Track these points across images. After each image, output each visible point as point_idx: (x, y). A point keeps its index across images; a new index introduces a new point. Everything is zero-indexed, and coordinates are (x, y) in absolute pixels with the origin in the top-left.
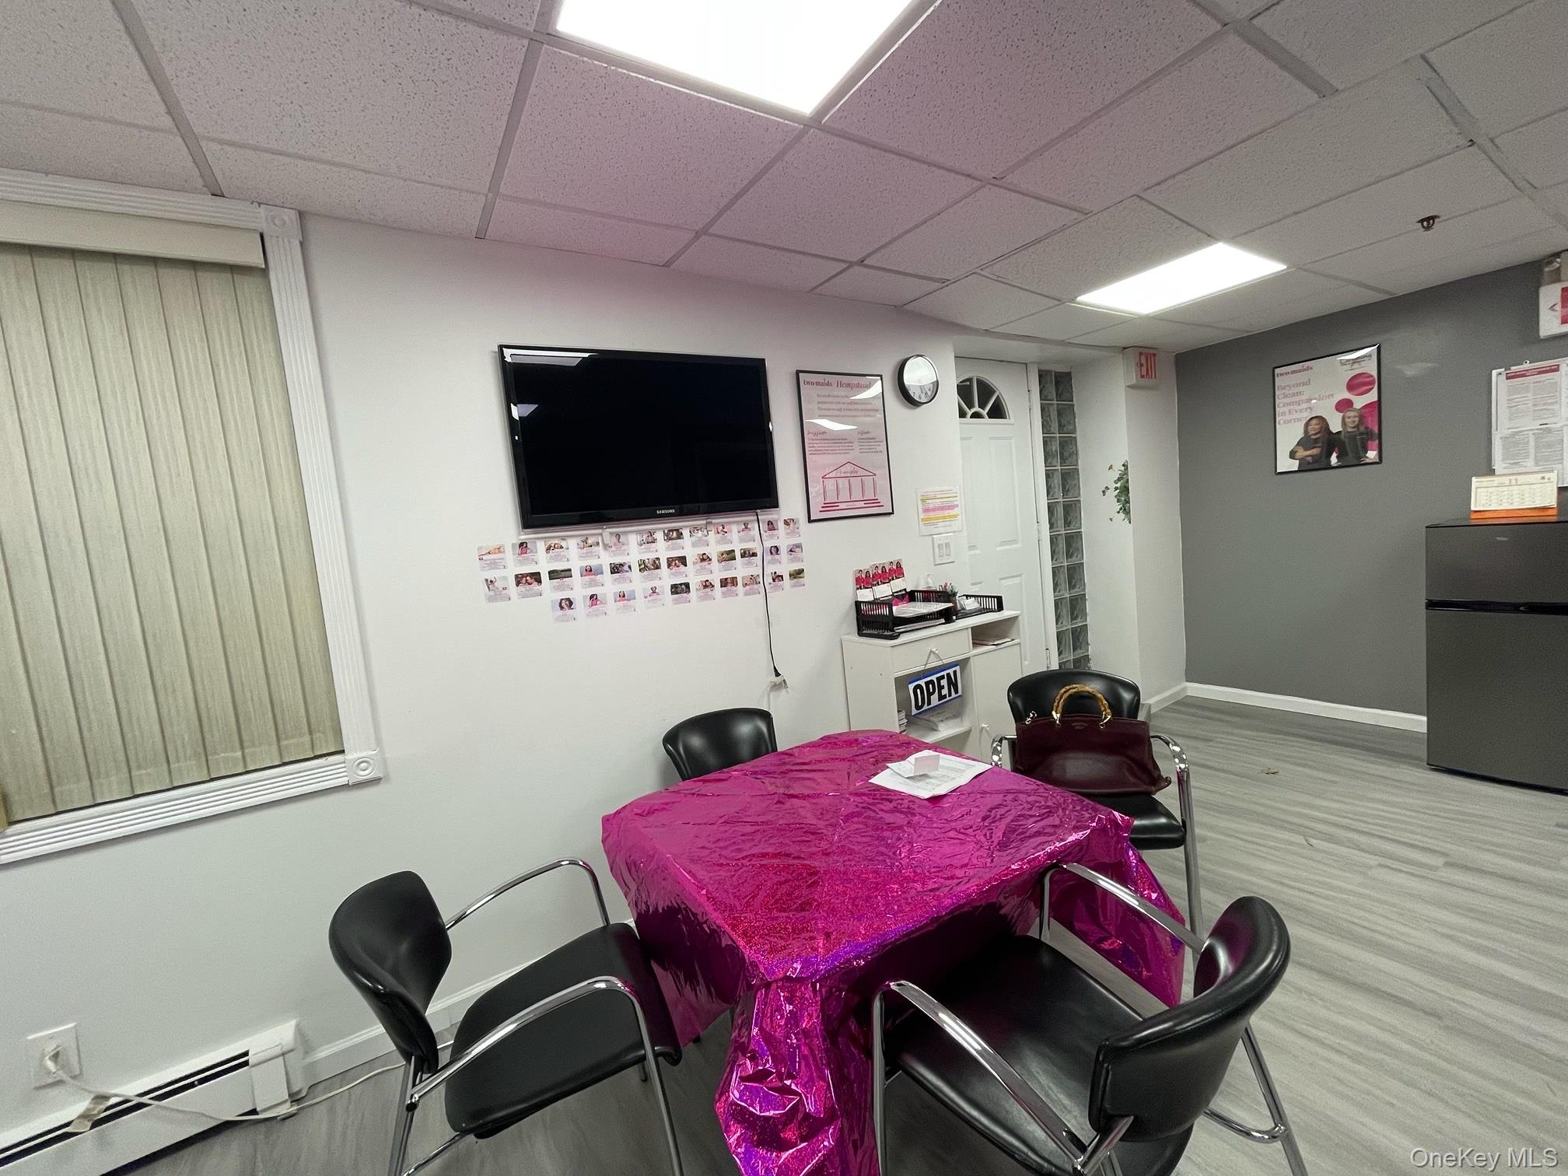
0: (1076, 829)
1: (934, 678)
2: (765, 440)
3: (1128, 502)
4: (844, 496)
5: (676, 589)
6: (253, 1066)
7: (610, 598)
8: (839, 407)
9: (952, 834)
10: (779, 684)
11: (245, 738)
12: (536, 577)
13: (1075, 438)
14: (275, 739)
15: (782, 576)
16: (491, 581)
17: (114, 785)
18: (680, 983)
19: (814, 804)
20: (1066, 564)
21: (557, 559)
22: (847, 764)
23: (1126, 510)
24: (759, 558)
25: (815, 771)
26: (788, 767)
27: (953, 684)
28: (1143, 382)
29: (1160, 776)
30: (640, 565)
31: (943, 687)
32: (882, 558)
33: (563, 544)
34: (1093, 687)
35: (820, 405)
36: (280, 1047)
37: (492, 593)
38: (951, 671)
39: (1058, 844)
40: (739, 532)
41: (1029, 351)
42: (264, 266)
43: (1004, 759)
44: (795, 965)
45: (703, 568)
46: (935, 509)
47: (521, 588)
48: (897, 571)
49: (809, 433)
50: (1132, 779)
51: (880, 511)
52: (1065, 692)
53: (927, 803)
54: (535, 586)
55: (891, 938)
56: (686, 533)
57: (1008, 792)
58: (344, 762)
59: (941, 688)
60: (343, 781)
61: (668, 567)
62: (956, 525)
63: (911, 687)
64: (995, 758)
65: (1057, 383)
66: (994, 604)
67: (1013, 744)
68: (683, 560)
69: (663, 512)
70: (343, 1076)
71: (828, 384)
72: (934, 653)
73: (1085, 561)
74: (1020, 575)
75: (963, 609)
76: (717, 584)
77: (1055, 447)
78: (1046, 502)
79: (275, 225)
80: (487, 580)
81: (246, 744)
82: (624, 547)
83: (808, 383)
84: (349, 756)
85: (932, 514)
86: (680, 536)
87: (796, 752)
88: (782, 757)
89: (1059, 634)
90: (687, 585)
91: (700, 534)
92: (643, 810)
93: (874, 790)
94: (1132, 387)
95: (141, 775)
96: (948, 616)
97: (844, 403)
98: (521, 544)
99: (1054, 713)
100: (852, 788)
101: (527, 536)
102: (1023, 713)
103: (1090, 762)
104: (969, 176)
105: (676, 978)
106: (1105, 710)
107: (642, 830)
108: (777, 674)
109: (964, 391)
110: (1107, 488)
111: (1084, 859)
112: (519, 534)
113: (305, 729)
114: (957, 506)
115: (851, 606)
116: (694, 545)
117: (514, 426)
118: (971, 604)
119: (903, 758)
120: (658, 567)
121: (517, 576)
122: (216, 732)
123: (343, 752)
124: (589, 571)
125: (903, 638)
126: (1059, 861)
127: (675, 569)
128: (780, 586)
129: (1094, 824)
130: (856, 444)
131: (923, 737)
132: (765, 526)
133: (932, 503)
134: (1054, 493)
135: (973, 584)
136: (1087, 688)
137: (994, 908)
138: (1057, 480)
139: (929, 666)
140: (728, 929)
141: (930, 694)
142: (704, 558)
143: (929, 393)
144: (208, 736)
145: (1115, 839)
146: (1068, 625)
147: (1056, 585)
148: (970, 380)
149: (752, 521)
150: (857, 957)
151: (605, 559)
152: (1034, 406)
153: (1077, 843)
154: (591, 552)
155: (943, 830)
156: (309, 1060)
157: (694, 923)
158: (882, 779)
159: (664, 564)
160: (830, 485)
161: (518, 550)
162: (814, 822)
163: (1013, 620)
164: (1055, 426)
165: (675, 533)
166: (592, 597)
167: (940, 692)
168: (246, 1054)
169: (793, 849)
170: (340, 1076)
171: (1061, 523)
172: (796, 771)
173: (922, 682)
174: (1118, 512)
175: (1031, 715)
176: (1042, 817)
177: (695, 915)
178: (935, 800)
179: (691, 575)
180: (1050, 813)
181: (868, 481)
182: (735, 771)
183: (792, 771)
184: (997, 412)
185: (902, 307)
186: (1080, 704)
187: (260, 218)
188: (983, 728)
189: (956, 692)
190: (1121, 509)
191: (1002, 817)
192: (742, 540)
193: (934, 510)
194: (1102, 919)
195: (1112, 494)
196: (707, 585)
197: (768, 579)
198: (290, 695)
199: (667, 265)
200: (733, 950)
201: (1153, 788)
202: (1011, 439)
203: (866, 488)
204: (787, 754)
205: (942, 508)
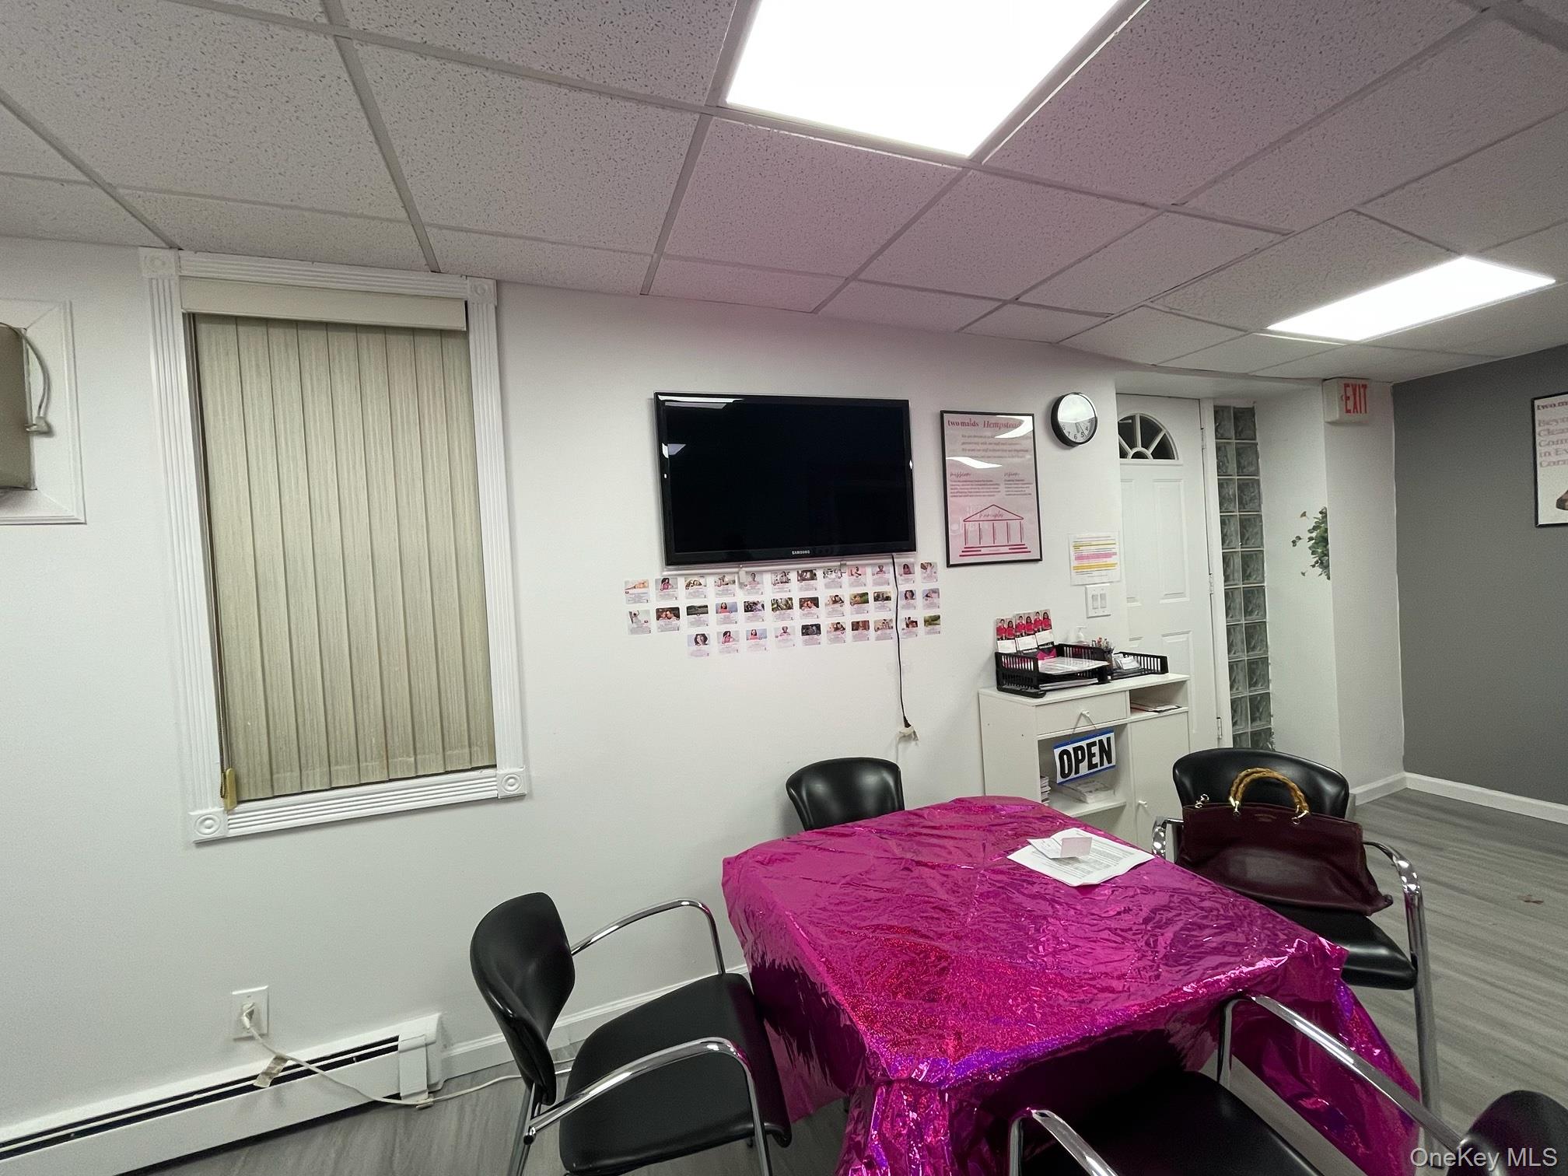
0: (1270, 954)
1: (1083, 744)
2: (905, 478)
3: (1327, 555)
4: (987, 540)
5: (807, 630)
6: (400, 1052)
7: (743, 635)
8: (985, 447)
9: (1105, 934)
10: (910, 737)
11: (418, 745)
12: (675, 612)
13: (1258, 480)
14: (441, 750)
15: (916, 622)
16: (635, 614)
17: (317, 778)
18: (793, 1052)
19: (945, 875)
20: (1243, 622)
21: (695, 595)
22: (981, 833)
23: (1323, 563)
24: (892, 604)
25: (946, 837)
26: (916, 829)
27: (1105, 752)
28: (1347, 417)
29: (1378, 894)
30: (772, 605)
31: (1094, 755)
32: (1029, 608)
33: (702, 581)
34: (1283, 773)
35: (965, 446)
36: (423, 1038)
37: (635, 625)
38: (1104, 738)
39: (1245, 969)
40: (873, 575)
41: (1203, 386)
42: (465, 329)
43: (1167, 846)
44: (921, 1067)
45: (834, 610)
46: (1090, 557)
47: (662, 622)
48: (1043, 622)
49: (952, 475)
50: (1337, 892)
51: (1025, 557)
52: (1247, 776)
53: (1076, 892)
54: (674, 620)
55: (1035, 1053)
56: (819, 574)
57: (1175, 890)
58: (495, 777)
59: (1091, 756)
60: (493, 794)
61: (801, 608)
62: (1114, 574)
63: (1057, 752)
64: (1158, 845)
65: (1236, 418)
66: (1157, 665)
67: (1178, 828)
68: (815, 601)
69: (798, 552)
70: (475, 1076)
71: (975, 424)
72: (1085, 716)
73: (1268, 619)
74: (1187, 633)
75: (1120, 668)
76: (848, 627)
77: (1233, 490)
78: (1221, 551)
79: (477, 293)
80: (631, 613)
81: (418, 751)
82: (759, 586)
83: (953, 424)
84: (501, 771)
85: (1085, 563)
86: (813, 577)
87: (926, 812)
88: (912, 817)
89: (1233, 702)
90: (818, 627)
91: (834, 575)
92: (764, 857)
93: (1013, 869)
94: (1332, 423)
95: (337, 770)
96: (1102, 675)
97: (990, 444)
98: (664, 580)
99: (1231, 799)
100: (989, 862)
101: (668, 573)
102: (1192, 793)
103: (1279, 863)
104: (1143, 204)
105: (789, 1045)
106: (1300, 802)
107: (764, 881)
108: (907, 725)
109: (1125, 430)
110: (1299, 538)
111: (1280, 992)
112: (663, 571)
113: (467, 743)
114: (1115, 554)
115: (990, 659)
116: (827, 586)
117: (663, 464)
118: (1129, 664)
119: (1047, 834)
120: (790, 608)
121: (658, 610)
122: (396, 739)
123: (494, 766)
124: (724, 608)
125: (1050, 697)
126: (1246, 991)
127: (807, 610)
128: (914, 633)
129: (1293, 950)
130: (1002, 488)
131: (1068, 808)
132: (899, 570)
133: (1086, 551)
134: (1231, 541)
135: (1131, 640)
136: (1276, 774)
137: (1162, 1037)
138: (1234, 527)
139: (1078, 730)
140: (849, 1010)
141: (1078, 762)
142: (837, 600)
143: (1086, 433)
144: (390, 741)
145: (1322, 971)
146: (1245, 693)
147: (1231, 646)
148: (1132, 418)
149: (887, 564)
150: (992, 1070)
151: (740, 597)
152: (1208, 447)
153: (1270, 970)
154: (727, 590)
155: (1095, 928)
156: (445, 1055)
157: (813, 993)
158: (1021, 857)
159: (796, 604)
160: (972, 527)
161: (660, 586)
162: (945, 897)
163: (1179, 685)
164: (1232, 467)
165: (809, 573)
166: (725, 634)
167: (1090, 761)
168: (396, 1039)
169: (921, 926)
170: (470, 1076)
171: (1239, 575)
172: (925, 835)
173: (1070, 748)
174: (1313, 566)
175: (1203, 799)
176: (1222, 929)
177: (814, 984)
178: (1086, 889)
179: (823, 616)
180: (1230, 927)
181: (1015, 525)
182: (859, 826)
183: (920, 834)
184: (1164, 452)
185: (1058, 343)
186: (1265, 792)
187: (466, 288)
188: (1139, 804)
189: (1109, 761)
190: (1317, 562)
191: (1169, 922)
192: (876, 584)
193: (1088, 557)
194: (1301, 1069)
195: (1305, 545)
196: (838, 627)
197: (902, 625)
198: (456, 710)
199: (816, 311)
200: (852, 1032)
201: (1369, 908)
202: (1179, 480)
203: (1012, 532)
204: (916, 814)
205: (1097, 556)
